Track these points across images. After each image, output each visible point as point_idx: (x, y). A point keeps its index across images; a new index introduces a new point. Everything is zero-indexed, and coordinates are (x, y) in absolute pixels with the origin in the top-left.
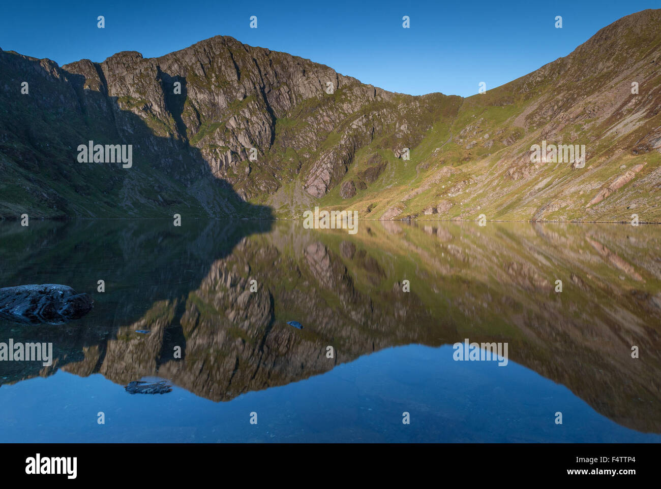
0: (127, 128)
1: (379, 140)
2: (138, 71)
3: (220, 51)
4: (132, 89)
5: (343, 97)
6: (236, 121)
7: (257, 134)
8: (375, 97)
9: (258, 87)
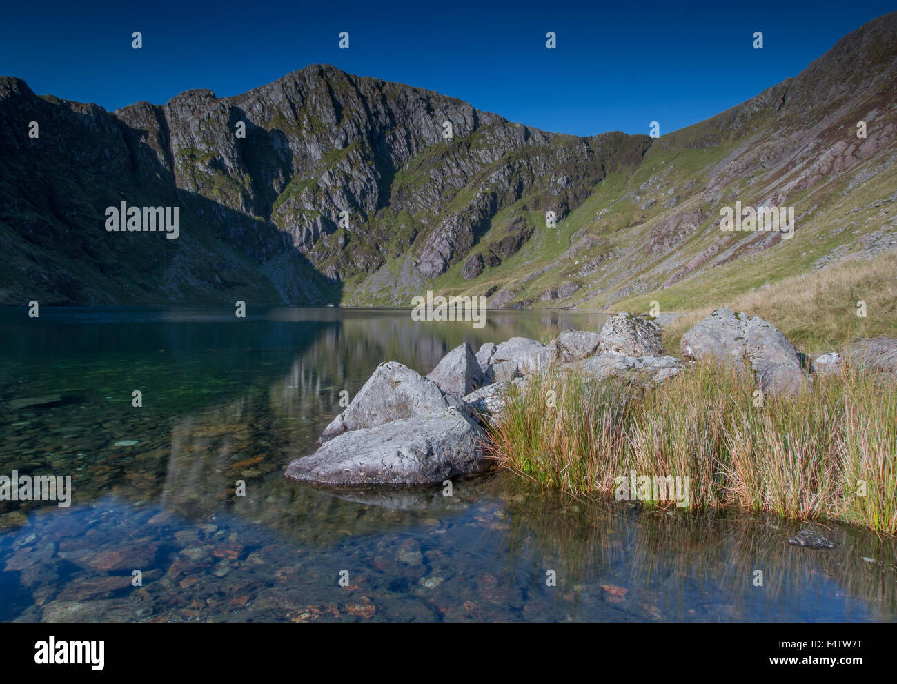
1: (527, 199)
3: (316, 85)
4: (197, 139)
6: (331, 176)
7: (359, 193)
8: (526, 139)
9: (364, 131)
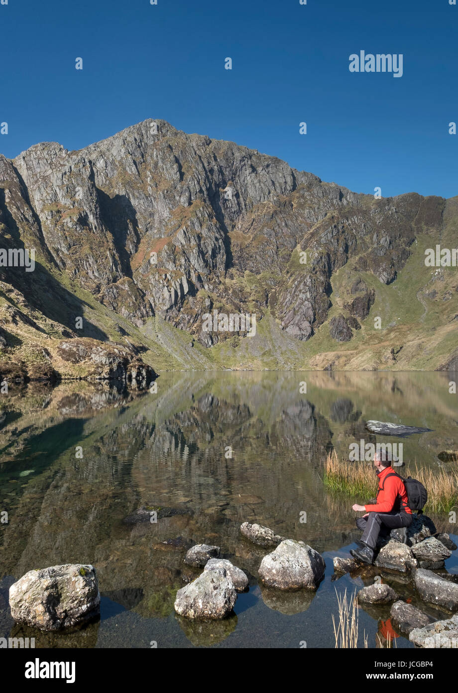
0: (61, 247)
1: (354, 260)
2: (67, 169)
3: (154, 140)
4: (60, 194)
5: (302, 200)
6: (186, 235)
7: (210, 253)
8: (341, 200)
9: (204, 189)
